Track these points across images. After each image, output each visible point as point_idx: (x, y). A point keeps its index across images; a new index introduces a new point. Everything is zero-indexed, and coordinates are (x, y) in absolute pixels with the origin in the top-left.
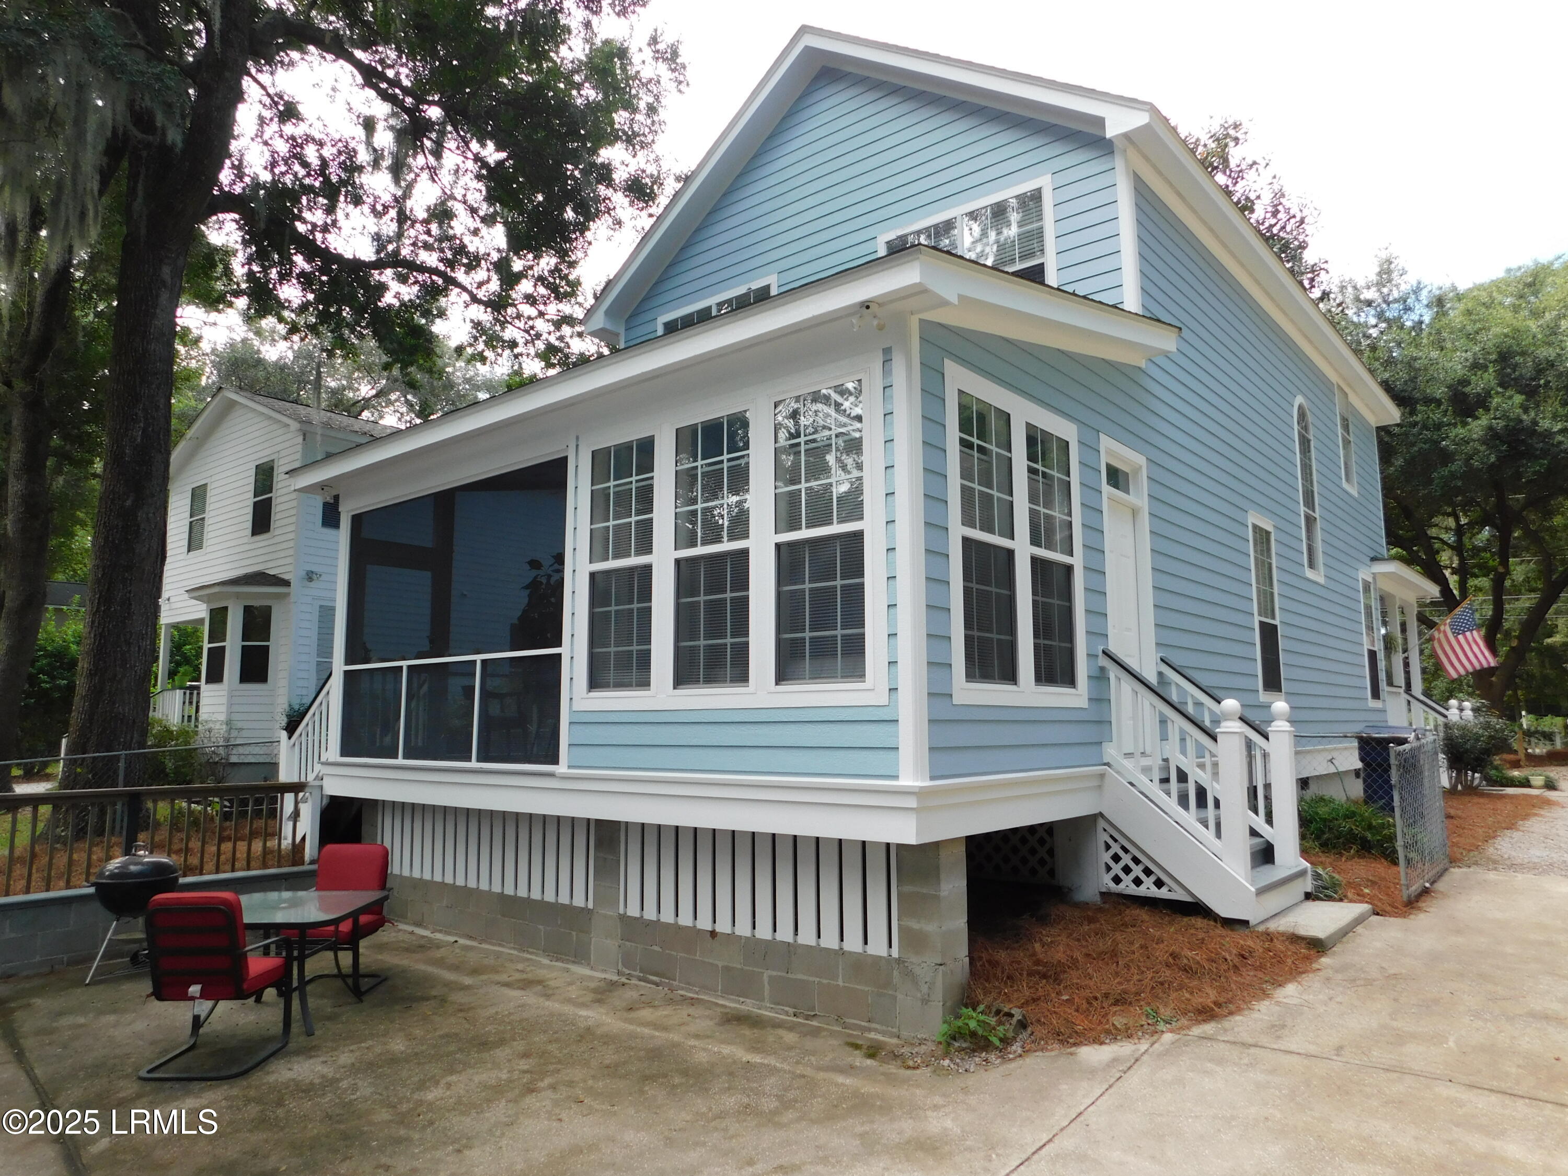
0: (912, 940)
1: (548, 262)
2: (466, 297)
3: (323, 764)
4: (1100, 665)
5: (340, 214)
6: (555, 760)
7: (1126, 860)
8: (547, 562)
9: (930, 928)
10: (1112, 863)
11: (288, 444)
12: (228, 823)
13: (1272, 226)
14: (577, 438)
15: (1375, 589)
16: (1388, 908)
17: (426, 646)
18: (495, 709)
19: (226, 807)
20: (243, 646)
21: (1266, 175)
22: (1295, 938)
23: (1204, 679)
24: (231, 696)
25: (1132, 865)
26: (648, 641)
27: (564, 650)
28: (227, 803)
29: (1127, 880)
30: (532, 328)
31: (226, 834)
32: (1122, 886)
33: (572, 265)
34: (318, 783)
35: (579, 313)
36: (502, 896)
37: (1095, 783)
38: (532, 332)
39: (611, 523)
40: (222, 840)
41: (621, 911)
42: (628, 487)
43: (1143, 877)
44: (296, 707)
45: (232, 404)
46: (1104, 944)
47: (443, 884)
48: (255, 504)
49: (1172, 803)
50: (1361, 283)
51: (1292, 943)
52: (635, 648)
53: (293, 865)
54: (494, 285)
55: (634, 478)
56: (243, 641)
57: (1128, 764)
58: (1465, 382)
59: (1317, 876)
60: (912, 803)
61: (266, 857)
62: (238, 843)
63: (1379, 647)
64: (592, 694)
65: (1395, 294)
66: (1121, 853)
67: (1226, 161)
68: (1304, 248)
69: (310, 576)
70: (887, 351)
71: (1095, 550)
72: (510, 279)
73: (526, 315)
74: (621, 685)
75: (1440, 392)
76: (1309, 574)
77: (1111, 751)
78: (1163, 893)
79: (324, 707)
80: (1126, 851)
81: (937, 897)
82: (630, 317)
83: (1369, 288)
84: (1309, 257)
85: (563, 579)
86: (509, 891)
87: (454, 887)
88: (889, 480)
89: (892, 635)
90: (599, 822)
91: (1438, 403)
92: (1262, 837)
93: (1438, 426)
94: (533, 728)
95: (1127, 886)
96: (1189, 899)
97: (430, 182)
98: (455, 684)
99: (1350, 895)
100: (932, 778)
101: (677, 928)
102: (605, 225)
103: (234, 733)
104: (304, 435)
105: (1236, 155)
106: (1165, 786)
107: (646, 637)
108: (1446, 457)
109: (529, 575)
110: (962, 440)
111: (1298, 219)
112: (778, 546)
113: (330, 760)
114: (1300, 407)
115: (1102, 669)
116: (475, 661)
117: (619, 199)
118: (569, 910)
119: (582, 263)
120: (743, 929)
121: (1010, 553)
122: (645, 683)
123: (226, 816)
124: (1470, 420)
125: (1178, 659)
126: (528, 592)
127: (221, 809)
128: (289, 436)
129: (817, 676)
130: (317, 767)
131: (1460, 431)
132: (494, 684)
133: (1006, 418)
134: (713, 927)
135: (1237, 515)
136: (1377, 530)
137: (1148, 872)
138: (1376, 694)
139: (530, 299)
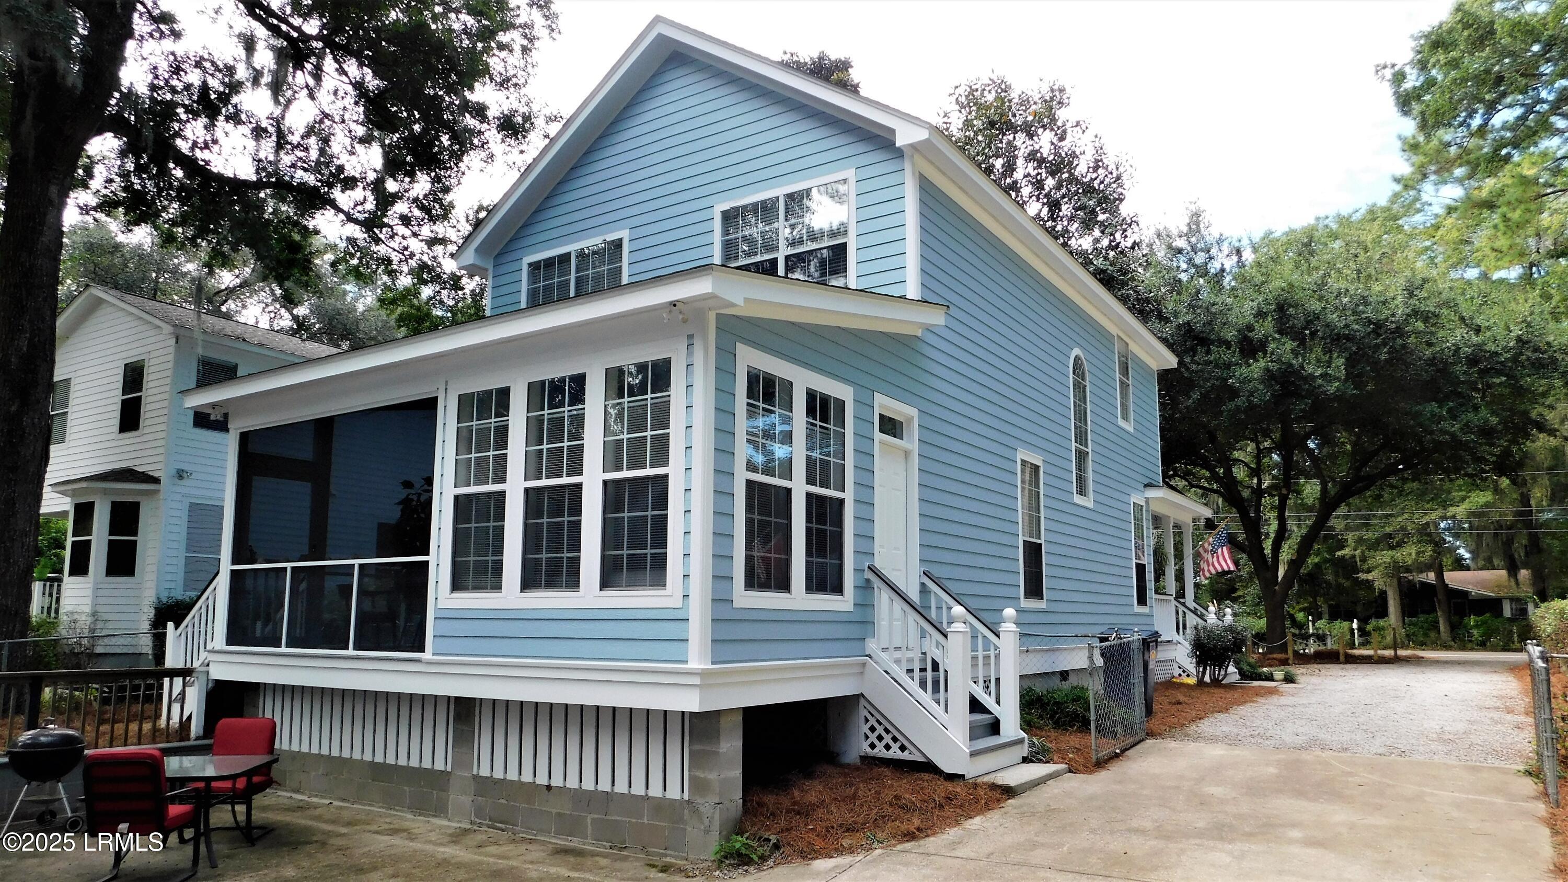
0: (698, 786)
1: (422, 185)
2: (342, 216)
3: (209, 651)
4: (866, 577)
5: (219, 133)
6: (422, 649)
7: (880, 730)
8: (418, 483)
9: (712, 776)
10: (869, 733)
11: (159, 345)
12: (108, 707)
13: (1092, 180)
14: (447, 382)
15: (1147, 511)
16: (1081, 768)
17: (306, 550)
18: (368, 606)
19: (105, 692)
20: (110, 540)
21: (1090, 135)
22: (994, 787)
23: (954, 588)
24: (96, 589)
25: (884, 734)
26: (501, 553)
27: (431, 558)
28: (106, 689)
29: (880, 746)
30: (406, 248)
31: (106, 716)
32: (876, 750)
33: (446, 190)
34: (205, 669)
35: (452, 235)
36: (372, 764)
37: (857, 670)
38: (406, 253)
39: (473, 455)
40: (102, 722)
41: (475, 773)
42: (488, 426)
43: (891, 743)
44: (165, 600)
45: (100, 302)
46: (850, 791)
47: (320, 755)
48: (123, 401)
49: (914, 686)
50: (1175, 232)
51: (991, 790)
52: (490, 558)
53: (181, 741)
54: (370, 205)
55: (493, 420)
56: (110, 534)
57: (883, 655)
58: (1250, 328)
59: (1032, 745)
60: (696, 681)
61: (156, 734)
62: (116, 726)
63: (1148, 560)
64: (454, 595)
65: (1201, 245)
66: (876, 725)
67: (1053, 120)
68: (1121, 200)
69: (180, 475)
70: (691, 337)
71: (866, 486)
72: (385, 200)
73: (400, 234)
74: (478, 588)
75: (1230, 334)
76: (1078, 499)
77: (872, 646)
78: (905, 756)
79: (211, 602)
80: (880, 724)
81: (716, 753)
82: (498, 255)
83: (1180, 236)
84: (1125, 210)
85: (431, 498)
86: (379, 759)
87: (329, 757)
88: (688, 437)
89: (686, 555)
90: (457, 699)
91: (1228, 345)
92: (990, 713)
93: (1228, 366)
94: (401, 622)
95: (880, 751)
96: (923, 760)
97: (309, 100)
98: (331, 584)
99: (1055, 759)
100: (713, 663)
101: (520, 784)
102: (479, 158)
103: (100, 625)
104: (177, 338)
105: (1062, 115)
106: (911, 674)
107: (499, 551)
108: (1234, 393)
109: (403, 493)
110: (748, 404)
111: (1115, 175)
112: (605, 483)
113: (216, 649)
114: (1077, 358)
115: (868, 581)
116: (354, 565)
117: (492, 135)
118: (431, 772)
119: (455, 189)
120: (573, 783)
121: (789, 491)
122: (498, 587)
123: (105, 701)
124: (1251, 361)
125: (936, 571)
126: (401, 507)
127: (101, 694)
128: (161, 338)
129: (632, 584)
130: (203, 655)
131: (1244, 370)
132: (372, 585)
133: (788, 386)
134: (549, 782)
135: (1007, 453)
136: (1152, 459)
137: (895, 739)
138: (1142, 600)
139: (405, 220)
